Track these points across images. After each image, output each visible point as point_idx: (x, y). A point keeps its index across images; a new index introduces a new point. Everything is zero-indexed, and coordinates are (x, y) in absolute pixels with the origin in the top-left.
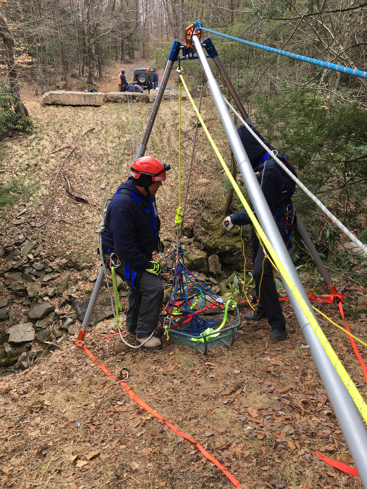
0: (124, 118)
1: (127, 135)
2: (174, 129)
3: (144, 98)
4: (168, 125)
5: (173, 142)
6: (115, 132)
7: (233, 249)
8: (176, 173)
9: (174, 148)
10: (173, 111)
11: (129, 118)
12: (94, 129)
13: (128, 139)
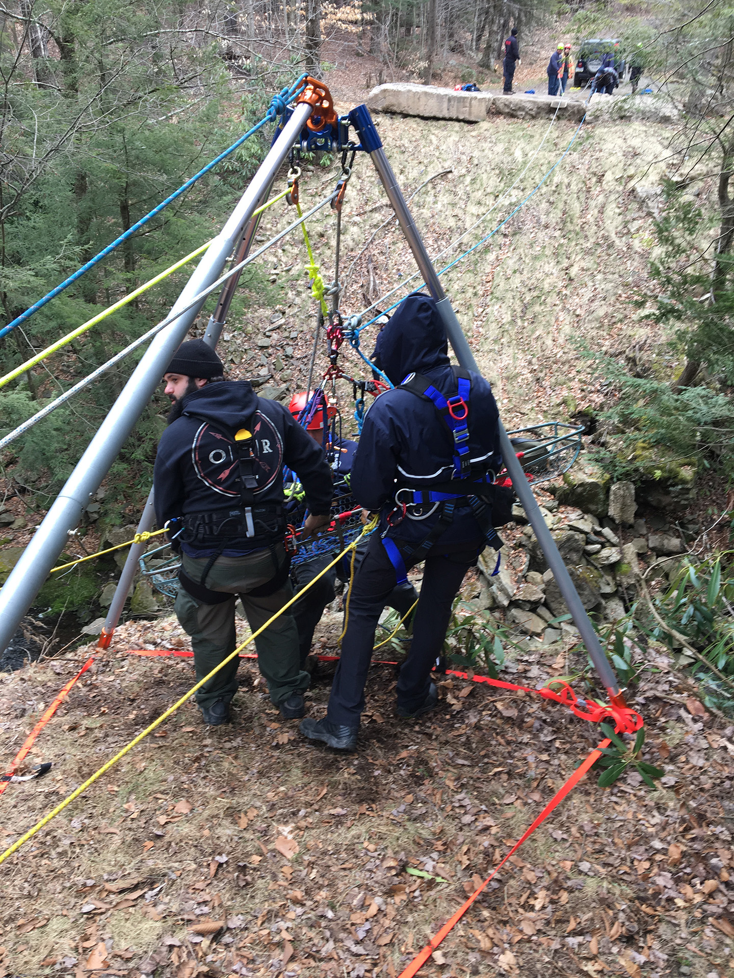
2: (621, 188)
3: (573, 113)
7: (671, 479)
10: (630, 146)
12: (451, 172)
13: (514, 200)
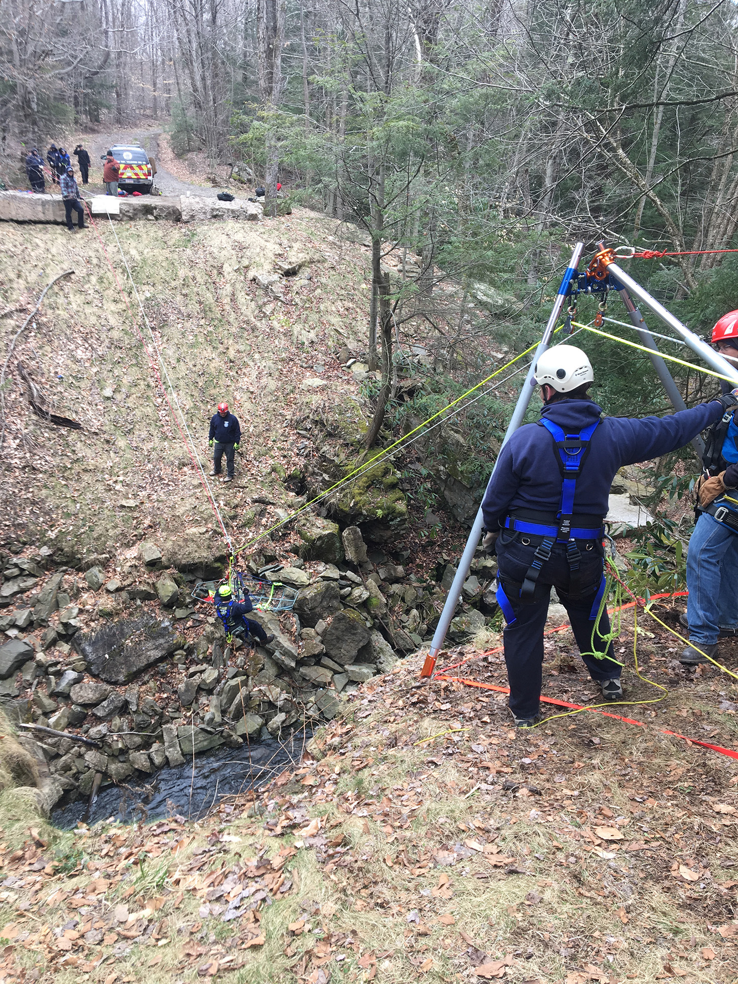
0: (133, 252)
1: (145, 288)
2: (242, 278)
3: (169, 213)
4: (227, 268)
5: (243, 304)
6: (120, 280)
7: (391, 513)
8: (259, 367)
9: (246, 316)
10: (235, 241)
11: (145, 252)
12: (73, 273)
13: (148, 295)
